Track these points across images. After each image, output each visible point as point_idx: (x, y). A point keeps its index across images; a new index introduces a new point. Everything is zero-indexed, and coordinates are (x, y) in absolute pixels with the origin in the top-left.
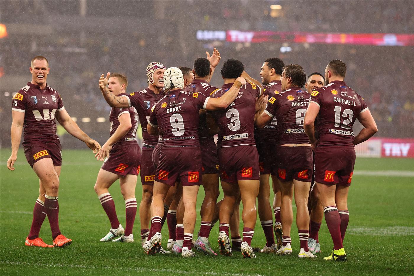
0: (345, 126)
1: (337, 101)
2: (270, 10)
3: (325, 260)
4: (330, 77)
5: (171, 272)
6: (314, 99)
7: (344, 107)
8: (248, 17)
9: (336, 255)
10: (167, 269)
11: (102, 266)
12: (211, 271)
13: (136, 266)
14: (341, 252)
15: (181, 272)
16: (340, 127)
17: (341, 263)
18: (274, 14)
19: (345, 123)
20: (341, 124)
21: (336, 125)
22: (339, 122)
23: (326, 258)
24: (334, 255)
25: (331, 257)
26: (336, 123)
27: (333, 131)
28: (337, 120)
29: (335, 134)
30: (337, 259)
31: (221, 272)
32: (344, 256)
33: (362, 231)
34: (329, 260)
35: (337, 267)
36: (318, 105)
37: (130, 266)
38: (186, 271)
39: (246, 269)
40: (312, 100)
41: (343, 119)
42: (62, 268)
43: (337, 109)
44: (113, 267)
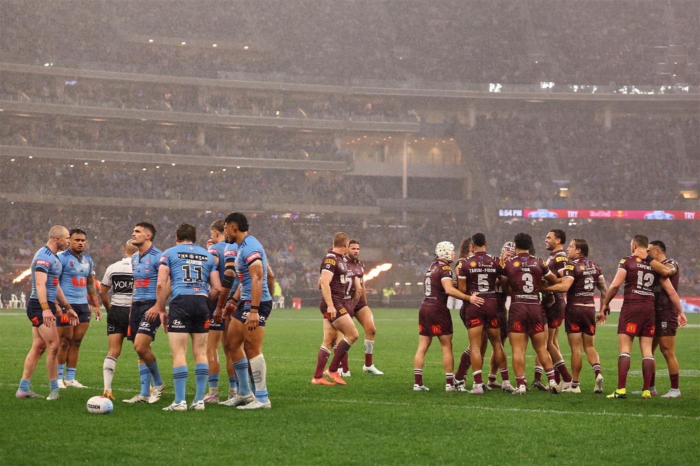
0: (646, 287)
1: (641, 267)
2: (559, 192)
3: (607, 398)
4: (635, 248)
5: (480, 409)
6: (623, 266)
7: (645, 271)
8: (540, 198)
9: (617, 394)
10: (476, 406)
11: (423, 404)
12: (513, 408)
13: (451, 404)
14: (622, 391)
15: (488, 408)
16: (642, 288)
17: (621, 400)
18: (562, 195)
19: (646, 285)
20: (643, 286)
21: (638, 287)
22: (641, 284)
23: (609, 396)
24: (616, 393)
25: (613, 395)
26: (639, 285)
27: (636, 292)
28: (640, 283)
29: (637, 294)
30: (618, 397)
31: (522, 409)
32: (625, 395)
33: (638, 374)
34: (611, 398)
35: (617, 403)
36: (625, 271)
37: (447, 404)
38: (492, 408)
39: (543, 406)
40: (621, 267)
41: (644, 281)
42: (390, 405)
43: (640, 273)
44: (432, 404)
